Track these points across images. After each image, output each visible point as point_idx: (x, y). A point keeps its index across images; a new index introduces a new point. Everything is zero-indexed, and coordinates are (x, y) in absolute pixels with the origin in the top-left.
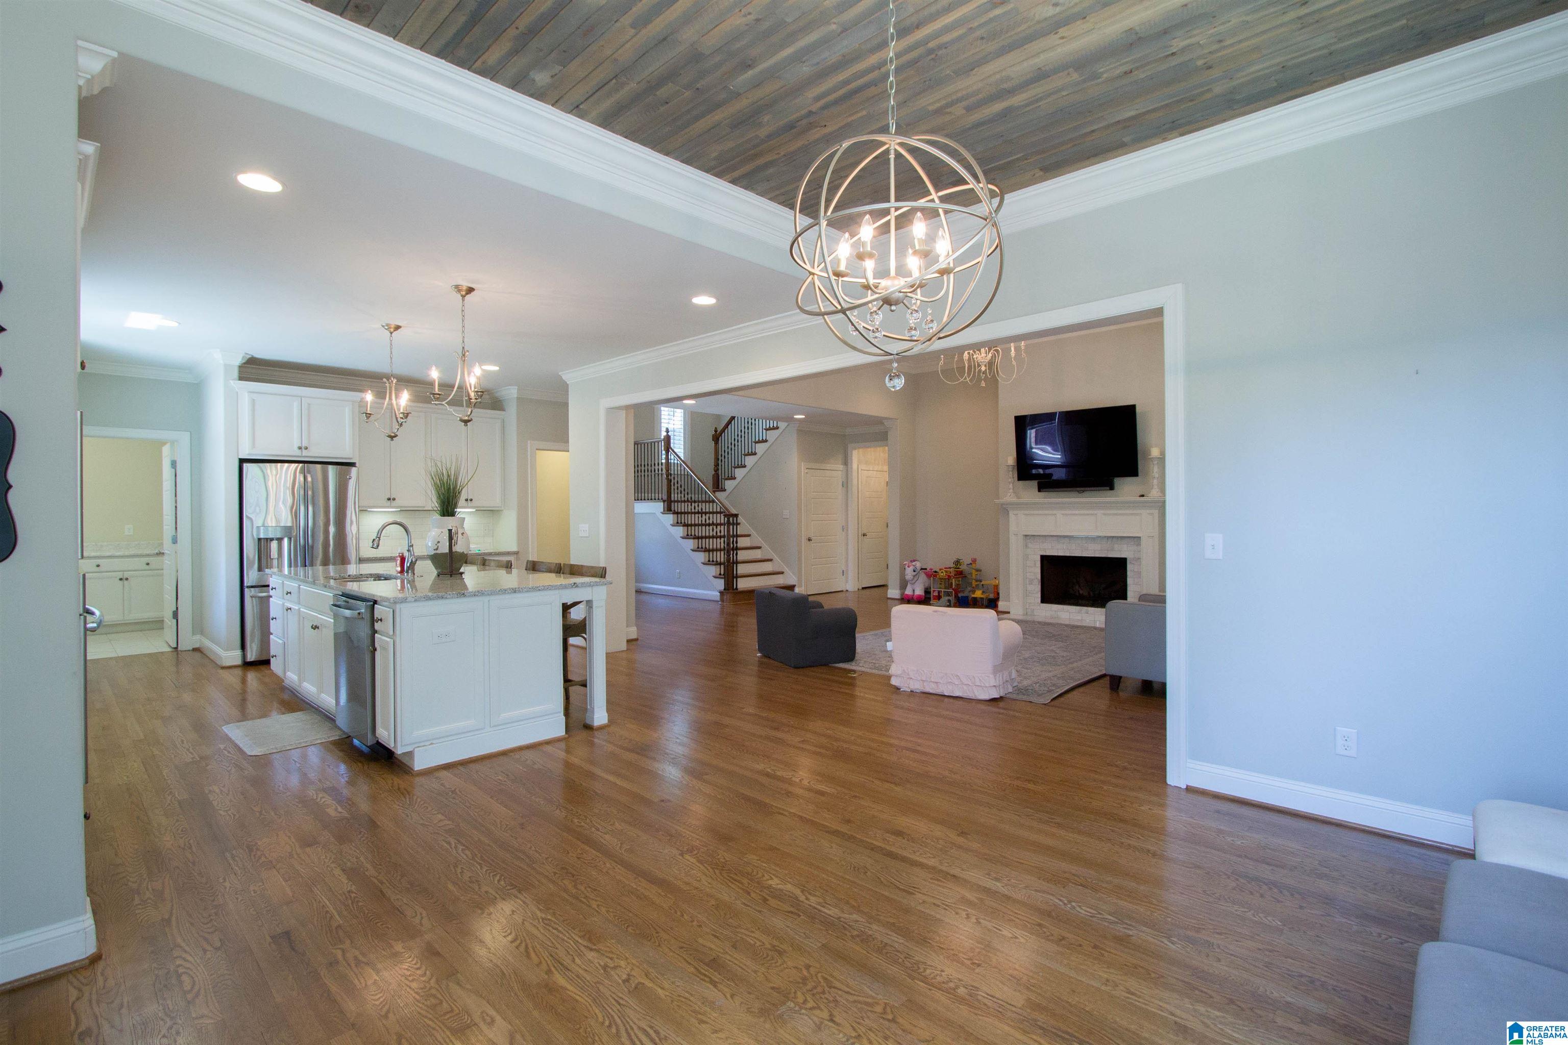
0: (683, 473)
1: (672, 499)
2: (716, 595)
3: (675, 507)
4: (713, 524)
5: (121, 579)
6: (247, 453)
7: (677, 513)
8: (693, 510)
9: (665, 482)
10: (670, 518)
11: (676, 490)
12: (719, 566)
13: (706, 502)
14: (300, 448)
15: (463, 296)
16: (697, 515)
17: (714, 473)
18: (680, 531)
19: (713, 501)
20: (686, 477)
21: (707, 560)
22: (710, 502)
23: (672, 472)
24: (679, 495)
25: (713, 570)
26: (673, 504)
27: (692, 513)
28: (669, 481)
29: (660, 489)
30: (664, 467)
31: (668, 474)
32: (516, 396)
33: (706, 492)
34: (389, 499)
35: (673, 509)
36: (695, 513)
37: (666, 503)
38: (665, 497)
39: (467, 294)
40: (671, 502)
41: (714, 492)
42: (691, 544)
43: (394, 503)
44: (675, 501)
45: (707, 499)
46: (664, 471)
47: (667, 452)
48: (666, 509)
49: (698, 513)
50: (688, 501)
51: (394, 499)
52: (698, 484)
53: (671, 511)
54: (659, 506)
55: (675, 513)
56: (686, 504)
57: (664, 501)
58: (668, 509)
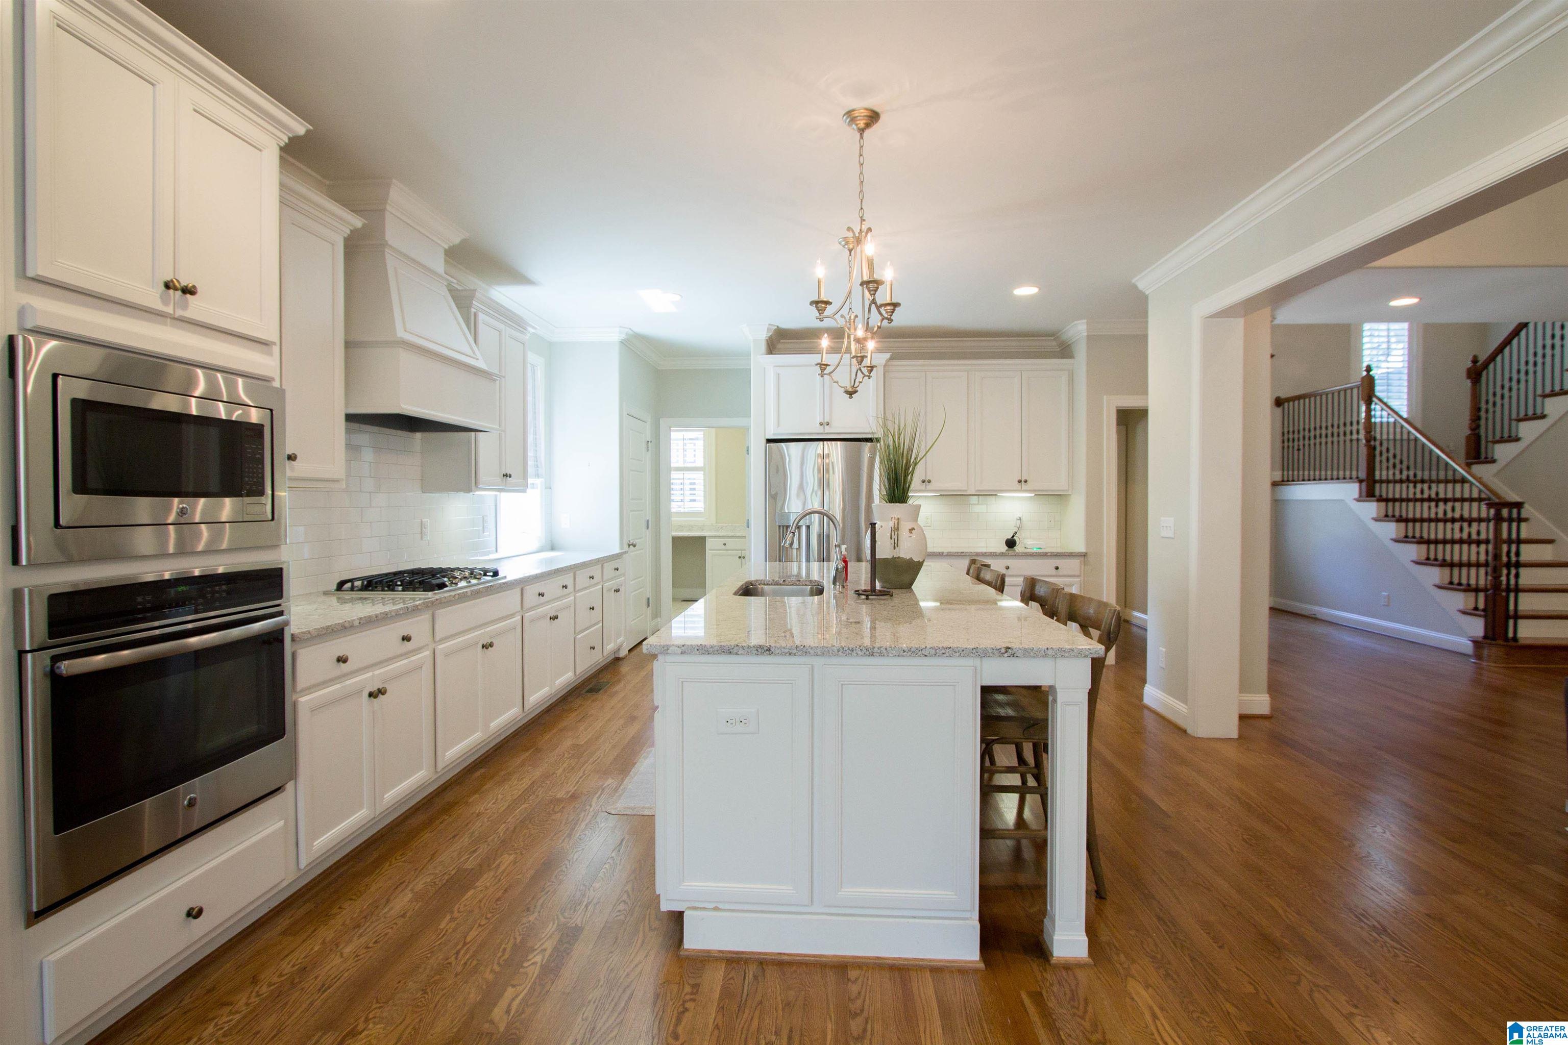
0: (1398, 437)
1: (1377, 477)
2: (1466, 646)
3: (1381, 490)
4: (1462, 519)
5: (740, 557)
6: (772, 432)
7: (1387, 500)
8: (1418, 496)
9: (1363, 451)
10: (1372, 508)
11: (1384, 464)
12: (1473, 594)
13: (1447, 482)
14: (821, 424)
15: (862, 131)
16: (1426, 504)
17: (1469, 432)
18: (1391, 529)
19: (1463, 481)
20: (1405, 443)
21: (1447, 580)
22: (1455, 481)
23: (1378, 437)
24: (1391, 472)
25: (1460, 600)
26: (1377, 486)
27: (1416, 500)
28: (1371, 450)
29: (1354, 462)
30: (1361, 427)
31: (1370, 438)
32: (1085, 334)
33: (1447, 464)
34: (923, 482)
35: (1377, 493)
36: (1422, 500)
37: (1364, 485)
38: (1363, 475)
39: (868, 125)
40: (1375, 482)
41: (1469, 465)
42: (1413, 551)
43: (930, 487)
44: (1381, 482)
45: (1450, 477)
46: (1362, 436)
47: (1369, 402)
48: (1364, 494)
49: (1430, 499)
50: (1408, 480)
51: (929, 481)
52: (1431, 451)
53: (1374, 496)
54: (1351, 490)
55: (1380, 499)
56: (1404, 485)
57: (1361, 481)
58: (1369, 492)
